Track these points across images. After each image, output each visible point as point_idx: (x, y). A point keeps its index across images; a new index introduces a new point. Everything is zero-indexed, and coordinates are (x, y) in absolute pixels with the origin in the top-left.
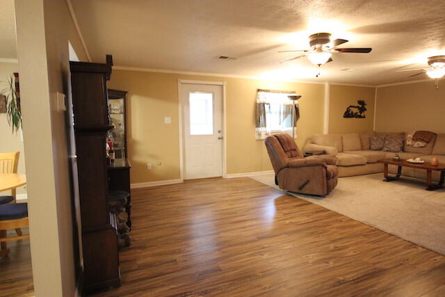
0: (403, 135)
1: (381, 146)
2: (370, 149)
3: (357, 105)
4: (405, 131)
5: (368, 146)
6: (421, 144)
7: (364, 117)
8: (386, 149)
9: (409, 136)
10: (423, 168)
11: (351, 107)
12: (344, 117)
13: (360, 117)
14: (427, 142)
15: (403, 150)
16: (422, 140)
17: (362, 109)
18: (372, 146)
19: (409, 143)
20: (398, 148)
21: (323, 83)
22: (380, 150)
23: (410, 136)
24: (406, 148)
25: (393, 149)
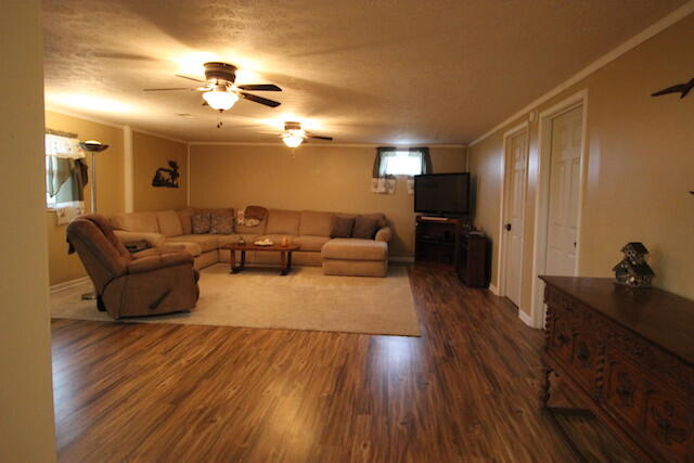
0: (232, 211)
1: (207, 227)
2: (193, 233)
3: (167, 167)
4: (233, 206)
5: (188, 230)
6: (255, 222)
7: (177, 186)
8: (215, 231)
9: (239, 212)
10: (275, 250)
11: (161, 169)
12: (154, 185)
13: (173, 186)
14: (261, 220)
15: (234, 231)
16: (255, 217)
17: (175, 175)
18: (197, 229)
19: (240, 221)
20: (229, 228)
21: (120, 127)
22: (208, 232)
23: (241, 212)
24: (238, 229)
25: (223, 230)
